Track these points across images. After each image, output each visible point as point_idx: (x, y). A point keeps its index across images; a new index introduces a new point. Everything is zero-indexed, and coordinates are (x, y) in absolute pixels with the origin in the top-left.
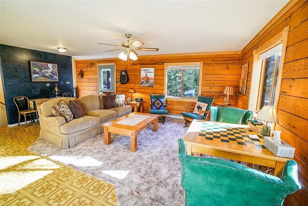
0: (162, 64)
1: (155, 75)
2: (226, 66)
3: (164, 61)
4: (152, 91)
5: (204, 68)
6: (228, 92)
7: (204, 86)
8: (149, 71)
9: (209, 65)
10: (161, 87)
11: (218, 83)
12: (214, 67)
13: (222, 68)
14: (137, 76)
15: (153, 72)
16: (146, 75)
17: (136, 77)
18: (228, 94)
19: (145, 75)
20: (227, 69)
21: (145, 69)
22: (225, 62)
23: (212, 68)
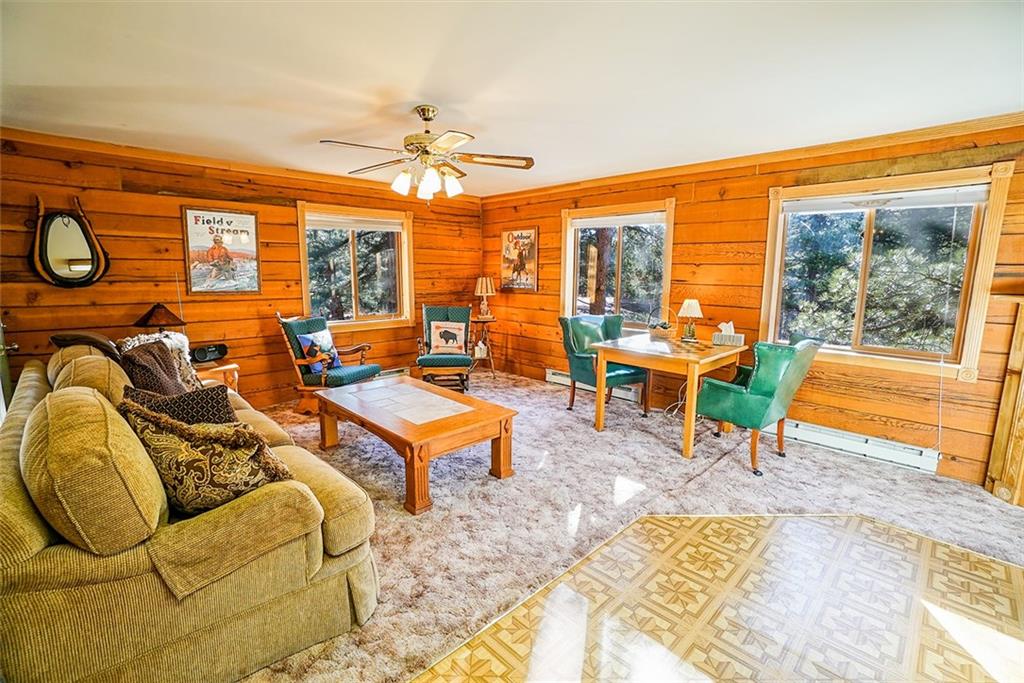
0: (285, 205)
1: (263, 245)
2: (457, 228)
3: (292, 194)
4: (253, 310)
5: (417, 230)
6: (484, 290)
7: (419, 279)
8: (232, 228)
9: (425, 224)
10: (291, 289)
11: (449, 270)
12: (435, 228)
13: (451, 233)
14: (163, 247)
15: (252, 230)
16: (215, 241)
17: (159, 251)
18: (485, 295)
19: (211, 244)
20: (460, 235)
21: (208, 215)
22: (456, 219)
23: (433, 231)
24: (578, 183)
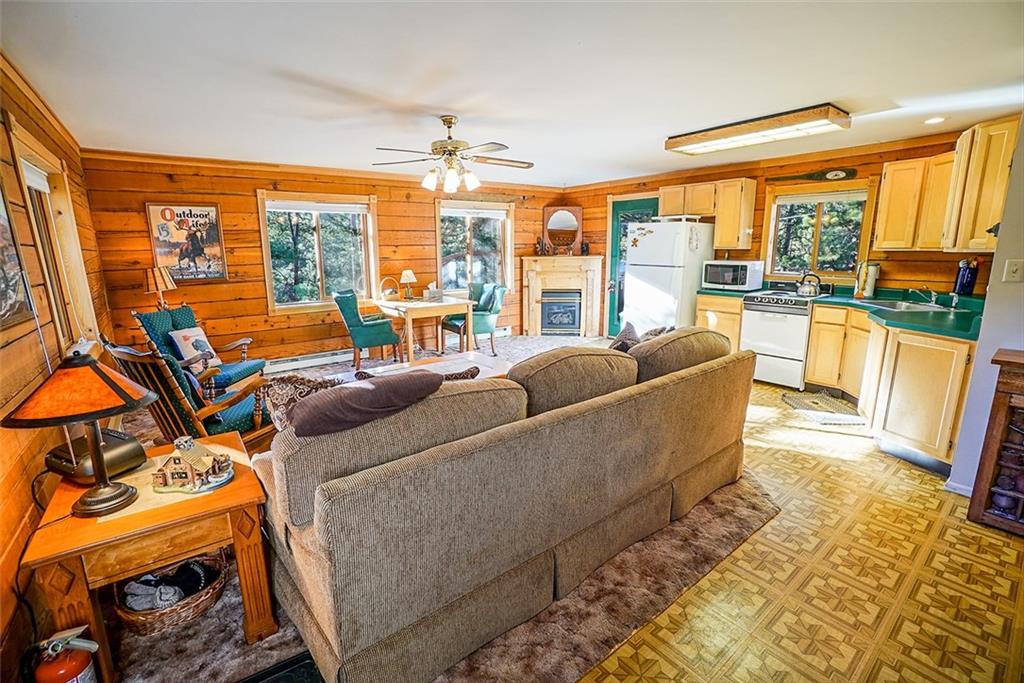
24: (277, 166)
